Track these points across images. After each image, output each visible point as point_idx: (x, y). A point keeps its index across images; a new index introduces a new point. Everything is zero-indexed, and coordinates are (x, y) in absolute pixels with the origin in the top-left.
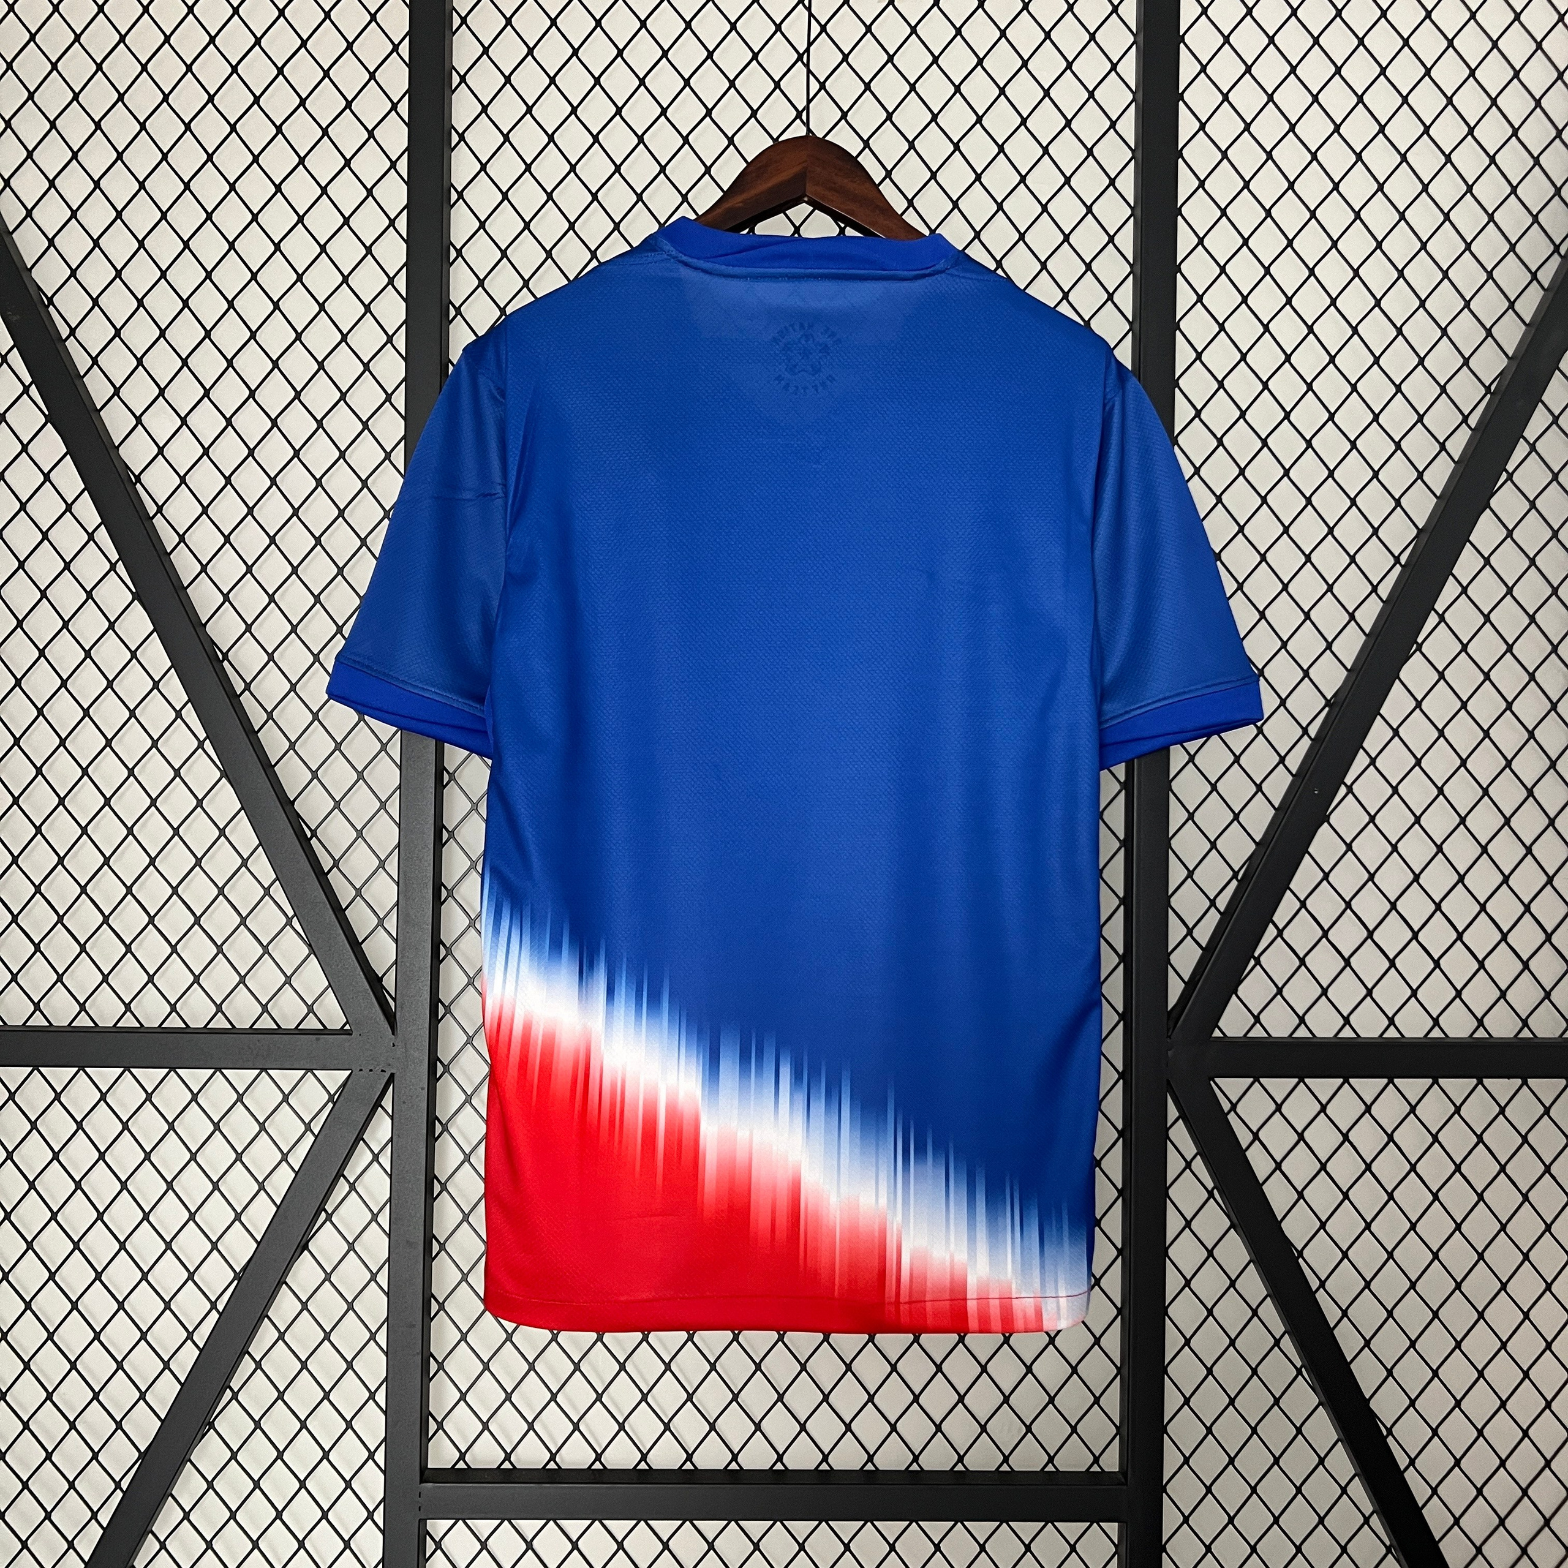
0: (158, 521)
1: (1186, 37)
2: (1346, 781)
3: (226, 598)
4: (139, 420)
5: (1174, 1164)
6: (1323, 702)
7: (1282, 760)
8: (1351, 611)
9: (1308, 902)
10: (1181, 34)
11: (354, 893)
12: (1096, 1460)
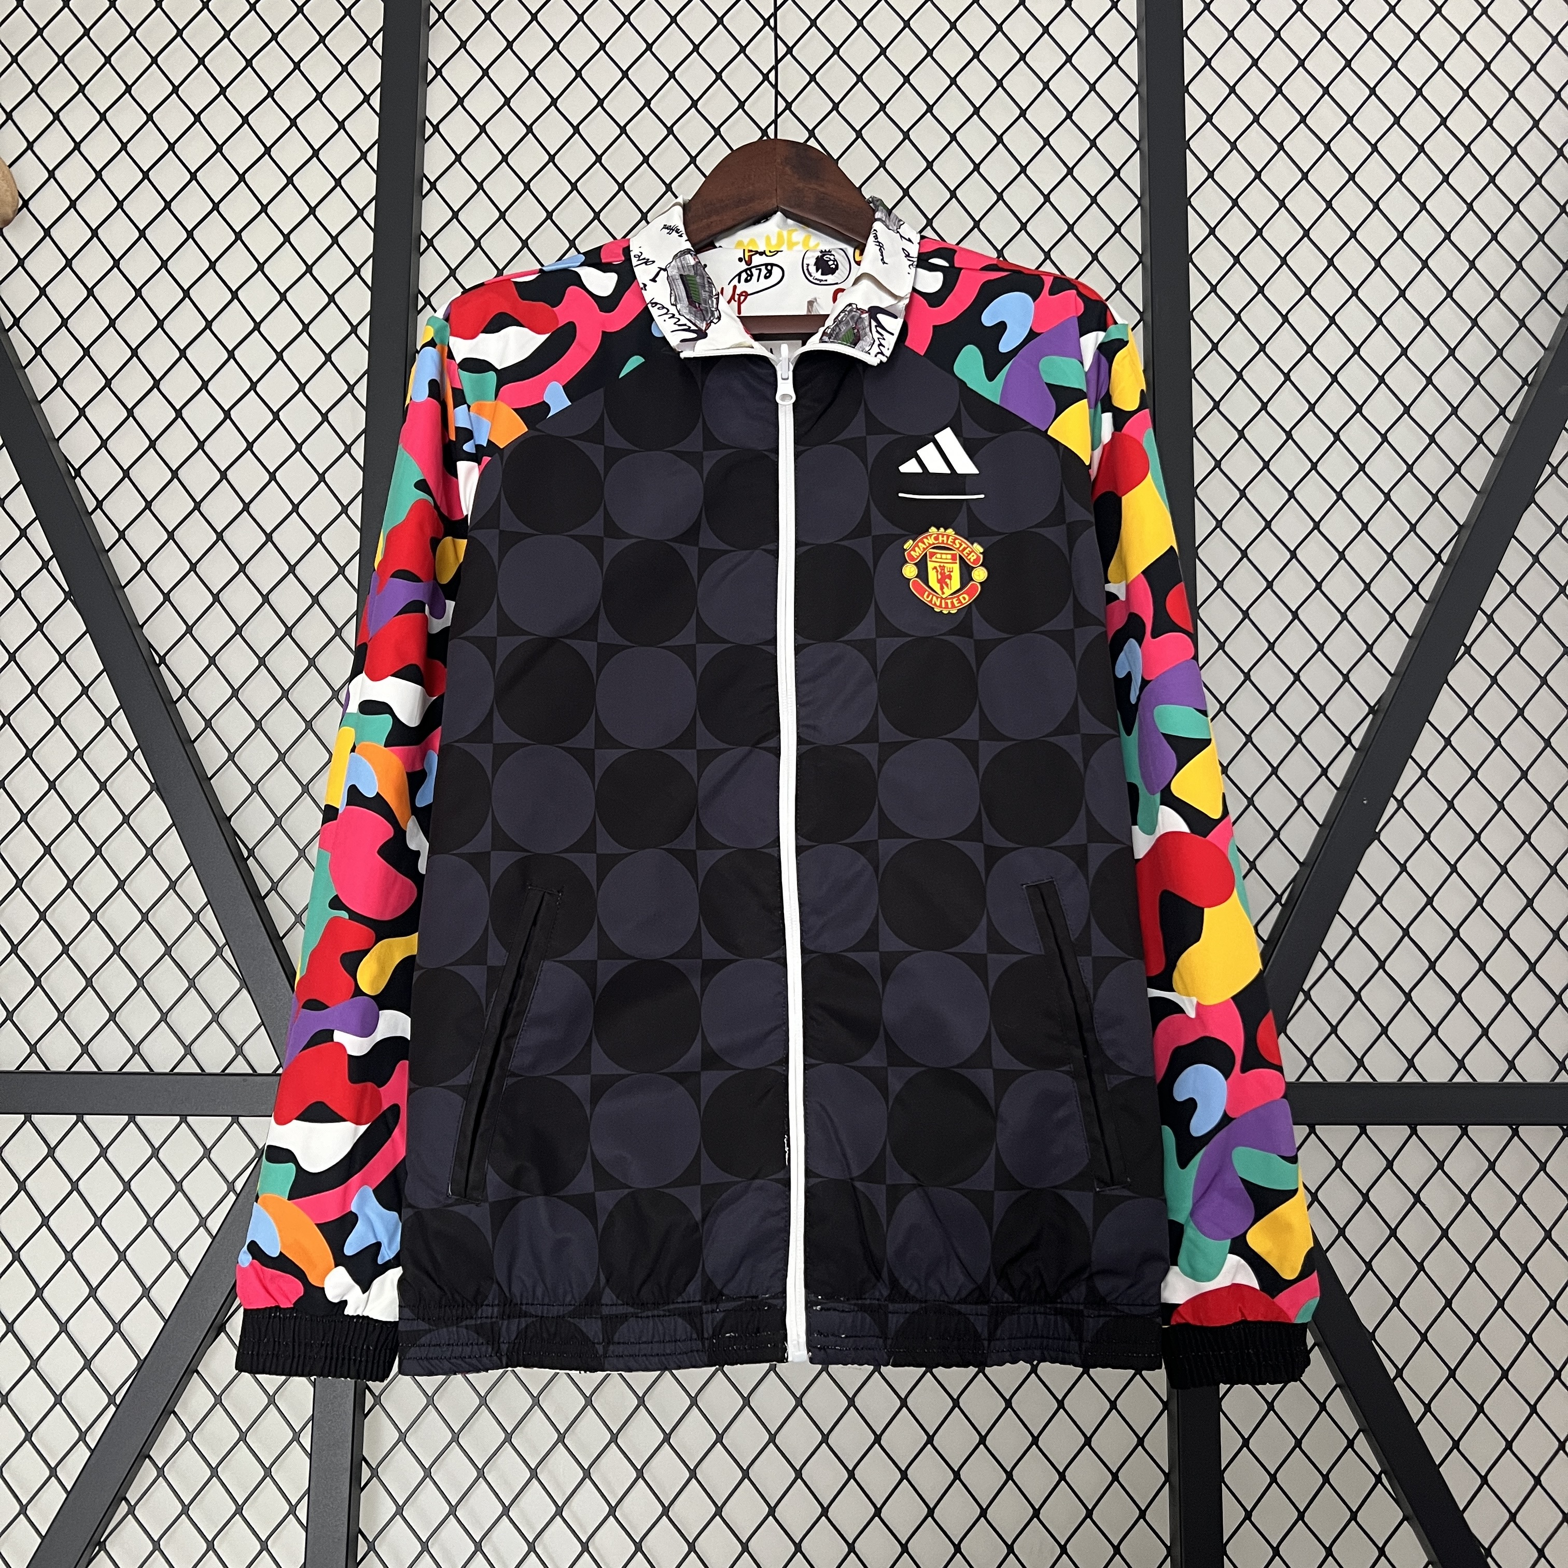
0: (98, 517)
1: (1189, 32)
2: (1394, 793)
3: (167, 597)
6: (1367, 708)
7: (1324, 772)
8: (1391, 612)
9: (1360, 929)
10: (1185, 27)
11: (293, 919)
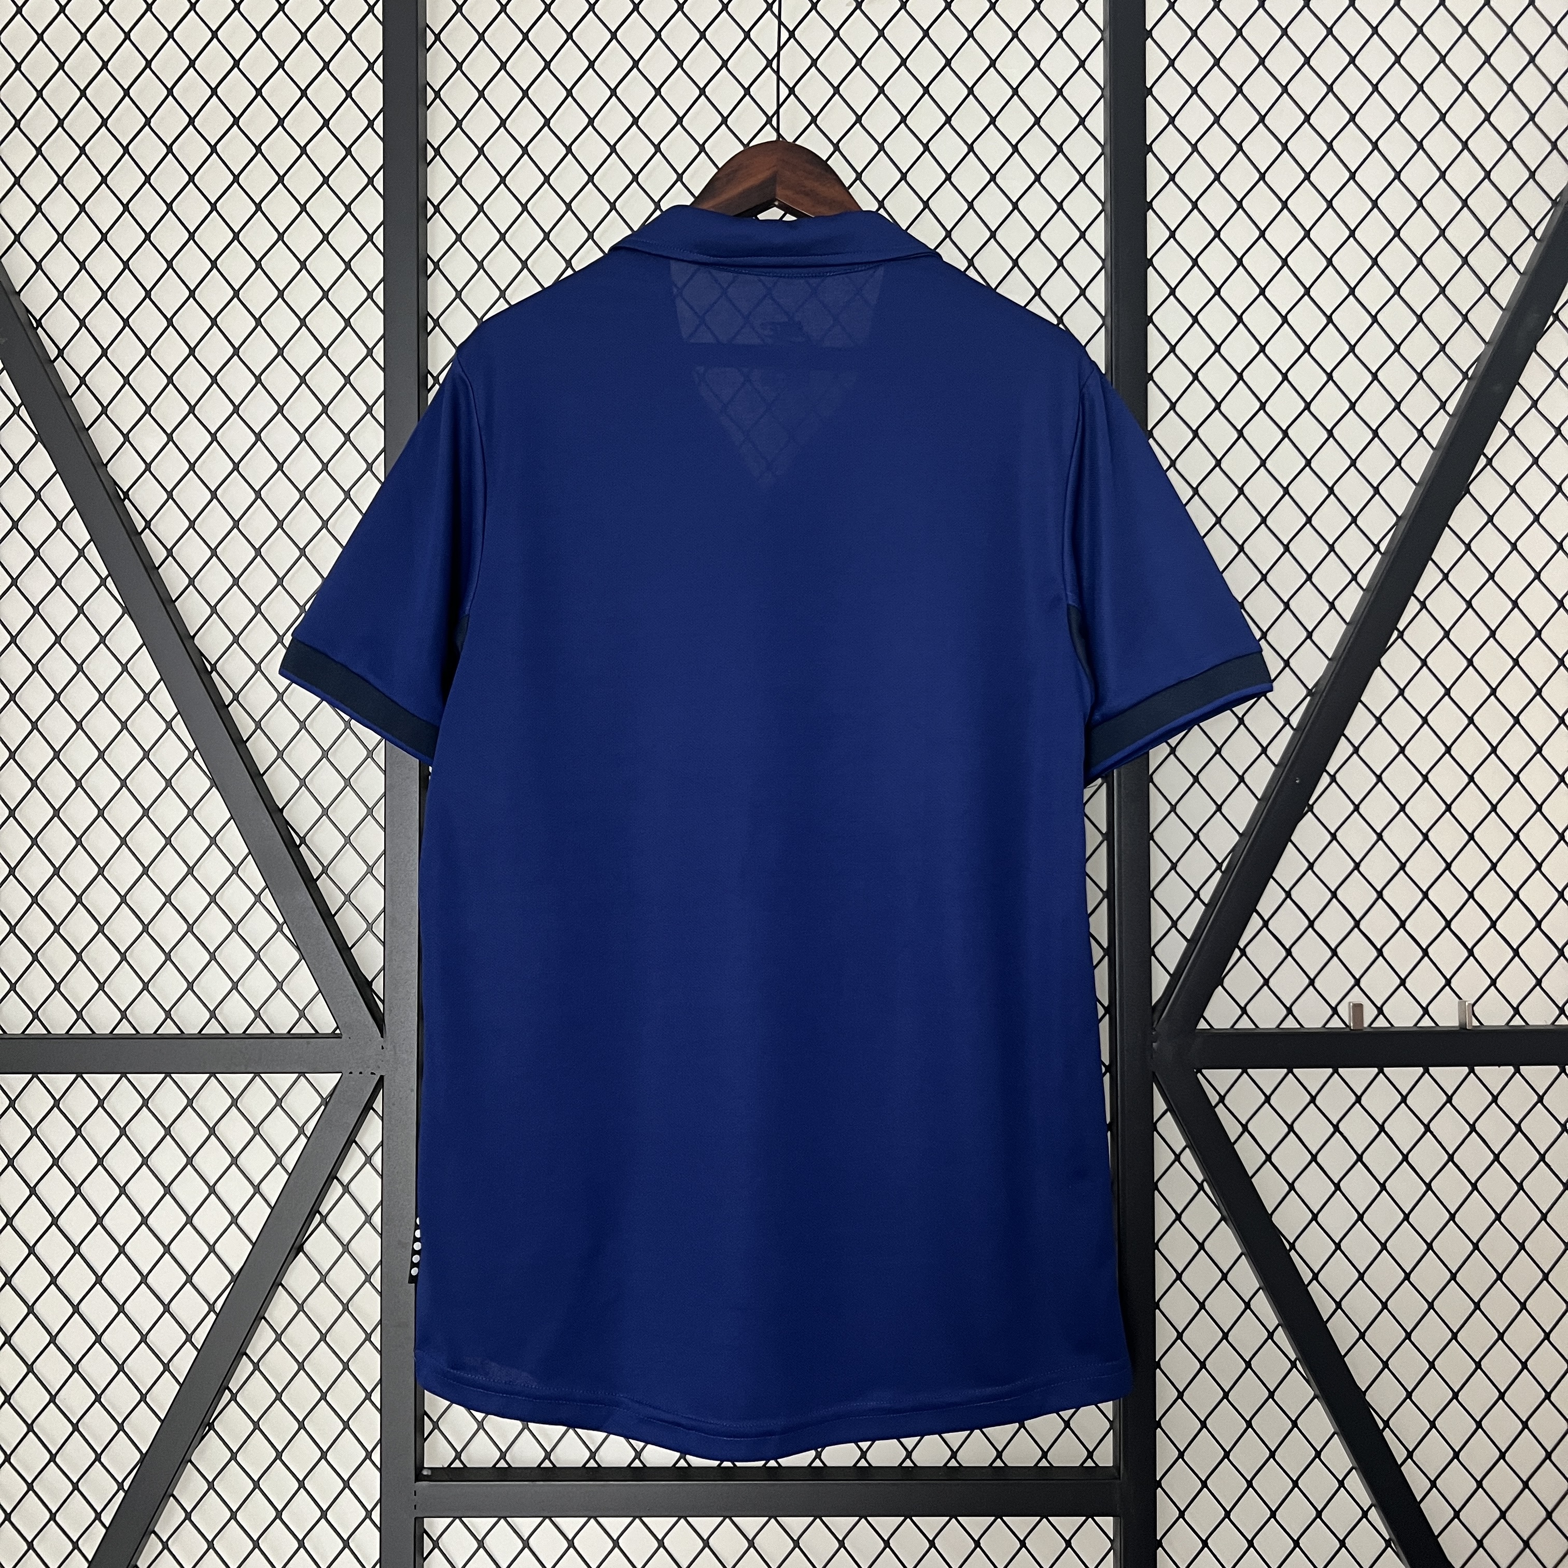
0: (147, 537)
1: (1154, 33)
3: (214, 610)
4: (126, 437)
5: (1162, 1157)
6: (1305, 692)
7: (1264, 750)
8: (1331, 600)
9: (1293, 893)
10: (1148, 29)
11: (342, 898)
12: (1090, 1455)
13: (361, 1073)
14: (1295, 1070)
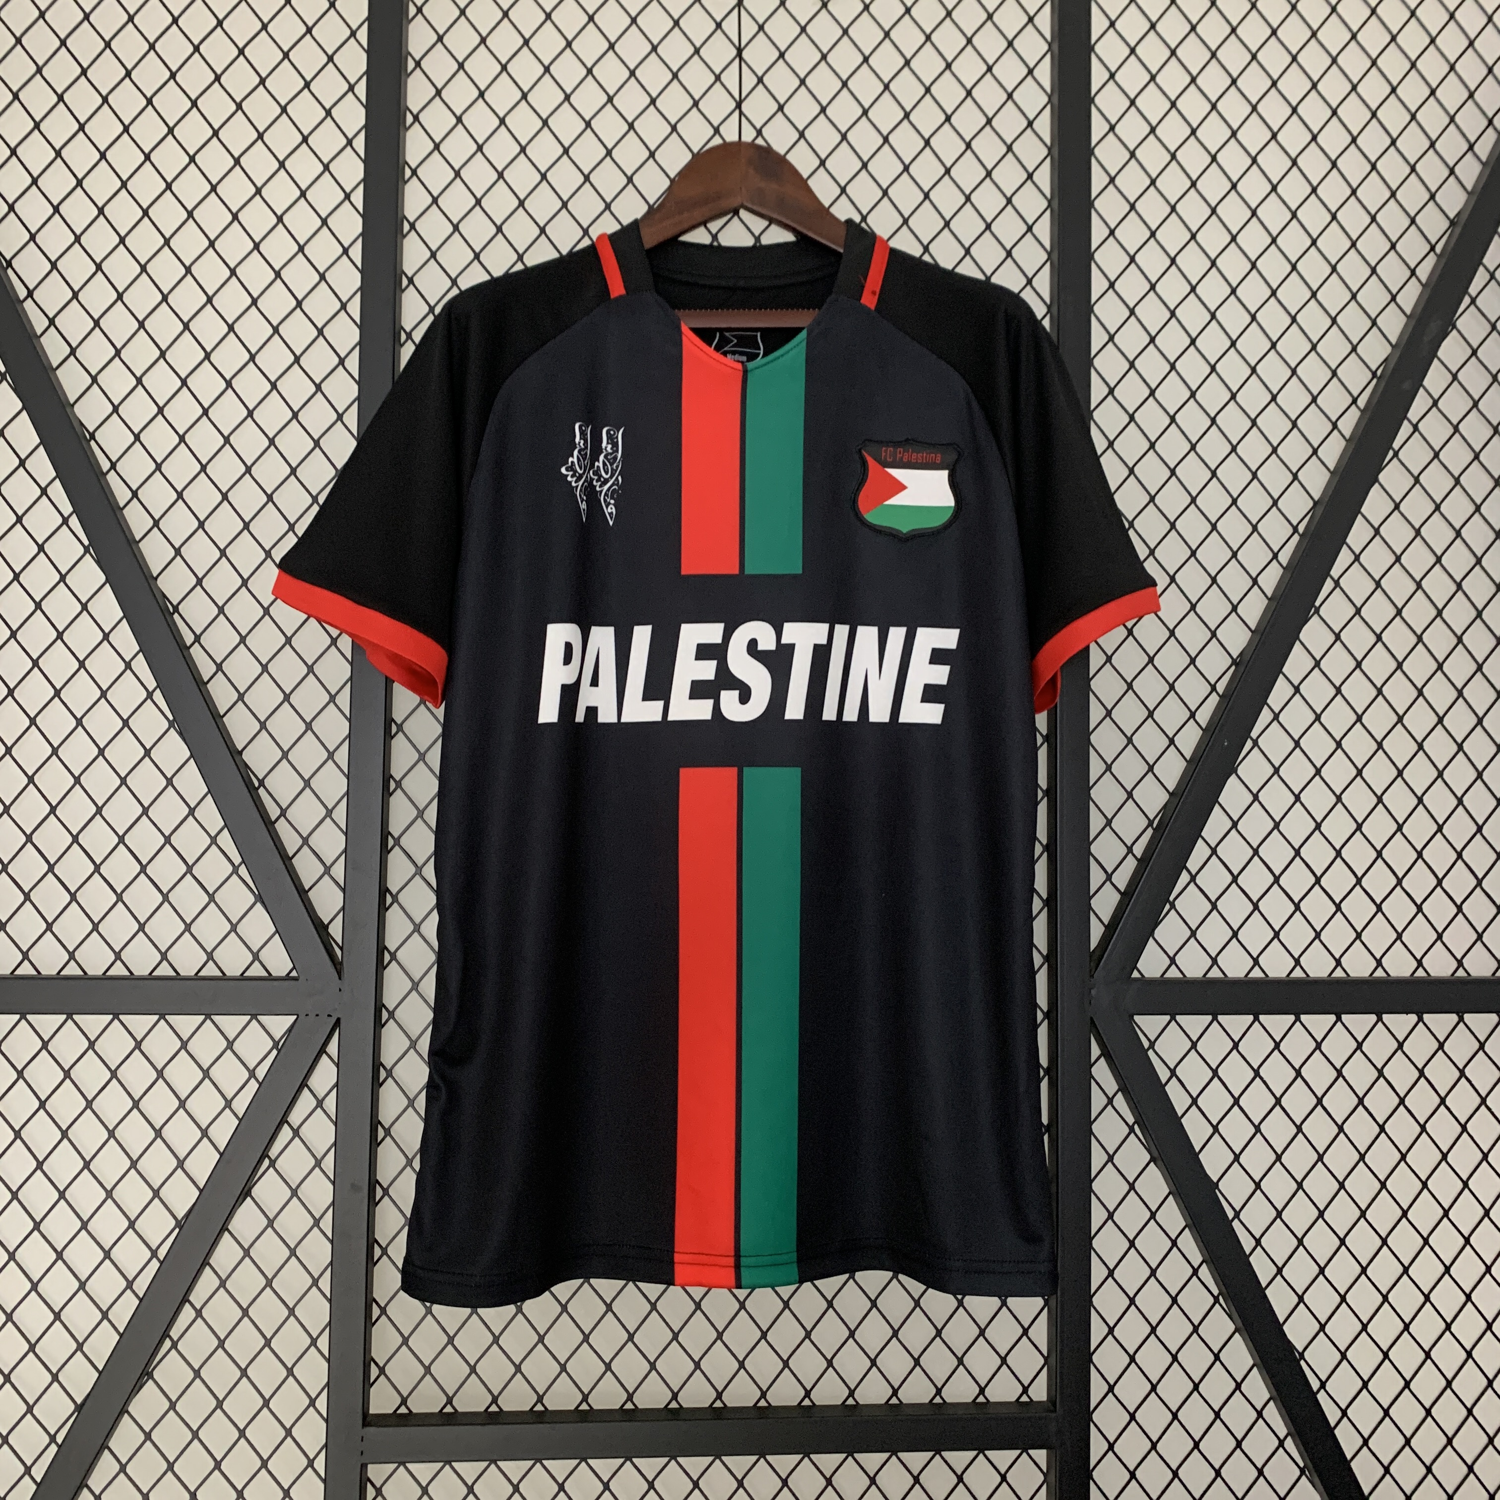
0: (112, 477)
3: (178, 552)
4: (94, 380)
5: (1097, 1100)
6: (1230, 660)
7: (1193, 715)
8: (1254, 576)
9: (1219, 849)
10: (1092, 43)
11: (300, 842)
12: (1025, 1390)
13: (317, 1015)
14: (1220, 1018)
